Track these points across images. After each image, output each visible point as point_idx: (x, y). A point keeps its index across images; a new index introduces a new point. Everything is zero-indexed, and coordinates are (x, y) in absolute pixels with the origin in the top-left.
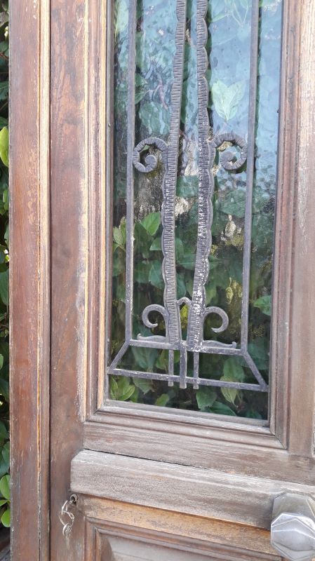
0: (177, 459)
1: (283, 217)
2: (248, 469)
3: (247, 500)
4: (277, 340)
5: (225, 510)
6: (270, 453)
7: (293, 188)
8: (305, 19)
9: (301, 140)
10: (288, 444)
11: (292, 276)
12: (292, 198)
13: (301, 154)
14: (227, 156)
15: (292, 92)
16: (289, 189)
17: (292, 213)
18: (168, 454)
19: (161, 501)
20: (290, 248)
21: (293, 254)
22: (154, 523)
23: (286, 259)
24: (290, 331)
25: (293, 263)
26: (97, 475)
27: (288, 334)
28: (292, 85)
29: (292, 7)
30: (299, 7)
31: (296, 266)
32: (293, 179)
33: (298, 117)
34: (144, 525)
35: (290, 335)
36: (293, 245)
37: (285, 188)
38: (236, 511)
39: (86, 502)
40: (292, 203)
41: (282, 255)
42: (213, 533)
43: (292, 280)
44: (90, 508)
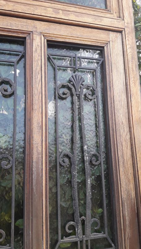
1: (28, 188)
4: (27, 240)
7: (31, 176)
8: (34, 117)
9: (33, 159)
11: (32, 212)
12: (31, 180)
13: (34, 164)
14: (4, 164)
15: (30, 141)
16: (29, 177)
17: (31, 186)
20: (31, 200)
21: (32, 202)
23: (29, 204)
24: (32, 235)
25: (32, 207)
27: (31, 236)
28: (30, 138)
29: (29, 112)
30: (31, 113)
31: (33, 207)
32: (31, 173)
33: (32, 150)
35: (32, 237)
36: (32, 199)
37: (28, 176)
40: (31, 182)
41: (28, 204)
43: (32, 213)
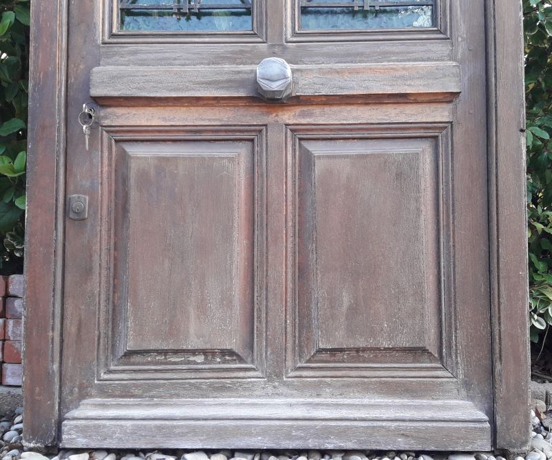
0: (183, 62)
2: (238, 61)
3: (238, 77)
5: (223, 88)
6: (255, 46)
10: (266, 39)
18: (175, 59)
19: (171, 90)
22: (164, 119)
26: (114, 78)
34: (155, 122)
38: (231, 87)
39: (103, 112)
42: (213, 118)
44: (106, 117)
